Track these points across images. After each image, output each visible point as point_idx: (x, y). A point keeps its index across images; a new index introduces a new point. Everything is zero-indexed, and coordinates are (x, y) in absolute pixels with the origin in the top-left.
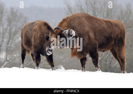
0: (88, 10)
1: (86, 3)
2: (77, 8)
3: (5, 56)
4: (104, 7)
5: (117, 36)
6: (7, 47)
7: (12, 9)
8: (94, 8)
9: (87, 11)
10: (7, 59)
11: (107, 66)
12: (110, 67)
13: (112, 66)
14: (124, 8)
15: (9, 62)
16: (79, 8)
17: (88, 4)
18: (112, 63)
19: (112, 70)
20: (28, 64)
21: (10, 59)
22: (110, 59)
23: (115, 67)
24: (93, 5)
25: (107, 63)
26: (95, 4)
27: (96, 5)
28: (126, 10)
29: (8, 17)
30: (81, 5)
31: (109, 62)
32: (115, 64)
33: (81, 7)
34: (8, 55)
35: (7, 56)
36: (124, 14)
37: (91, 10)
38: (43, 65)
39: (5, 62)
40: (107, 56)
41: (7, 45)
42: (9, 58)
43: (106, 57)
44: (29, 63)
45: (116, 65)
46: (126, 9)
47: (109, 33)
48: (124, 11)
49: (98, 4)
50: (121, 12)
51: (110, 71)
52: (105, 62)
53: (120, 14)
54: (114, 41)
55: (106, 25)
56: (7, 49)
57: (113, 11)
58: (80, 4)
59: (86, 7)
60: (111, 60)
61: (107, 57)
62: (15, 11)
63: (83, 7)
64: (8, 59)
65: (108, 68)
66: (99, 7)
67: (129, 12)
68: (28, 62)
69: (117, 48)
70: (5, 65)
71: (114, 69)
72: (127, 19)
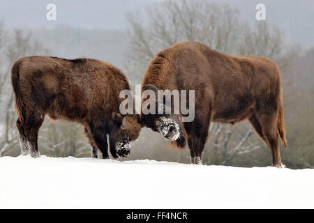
0: (179, 34)
1: (174, 21)
2: (154, 31)
3: (5, 132)
4: (210, 28)
5: (263, 93)
6: (8, 113)
7: (18, 33)
8: (191, 30)
9: (176, 36)
10: (7, 137)
11: (219, 152)
12: (224, 154)
13: (230, 152)
14: (254, 29)
15: (11, 145)
16: (160, 30)
17: (177, 21)
18: (228, 146)
19: (228, 161)
20: (53, 150)
21: (14, 139)
22: (225, 137)
23: (235, 154)
24: (189, 24)
25: (218, 146)
26: (191, 22)
27: (194, 24)
28: (258, 34)
29: (11, 51)
30: (164, 24)
31: (223, 144)
32: (236, 149)
33: (163, 28)
34: (10, 130)
35: (7, 131)
36: (254, 42)
37: (185, 34)
38: (84, 150)
39: (3, 144)
40: (219, 130)
41: (8, 109)
42: (12, 136)
43: (216, 134)
44: (55, 146)
45: (237, 151)
46: (257, 32)
47: (247, 88)
48: (253, 37)
49: (199, 22)
50: (248, 38)
51: (224, 163)
52: (215, 145)
53: (244, 43)
54: (254, 104)
55: (242, 71)
56: (8, 117)
57: (230, 36)
58: (160, 23)
59: (174, 27)
60: (226, 139)
61: (219, 133)
62: (24, 36)
63: (167, 29)
64: (10, 138)
65: (221, 157)
66: (201, 28)
67: (263, 38)
68: (51, 143)
69: (263, 116)
70: (3, 150)
71: (232, 159)
72: (260, 53)
